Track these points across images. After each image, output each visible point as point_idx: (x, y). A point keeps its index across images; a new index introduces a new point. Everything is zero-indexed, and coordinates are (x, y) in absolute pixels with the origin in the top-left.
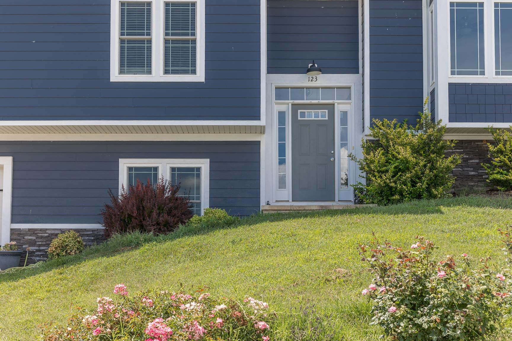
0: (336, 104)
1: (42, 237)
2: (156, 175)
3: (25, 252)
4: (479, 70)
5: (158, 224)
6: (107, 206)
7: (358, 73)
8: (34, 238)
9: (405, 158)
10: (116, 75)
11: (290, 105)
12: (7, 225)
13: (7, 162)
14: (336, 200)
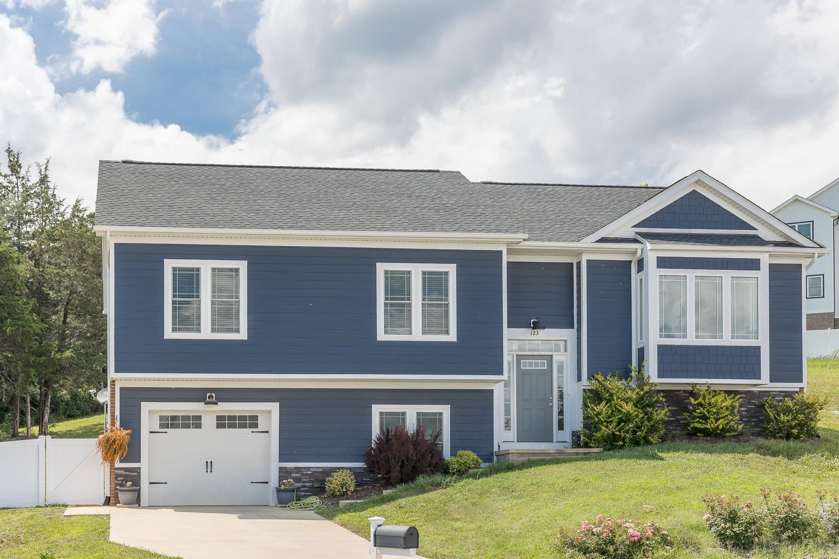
0: (554, 356)
1: (306, 475)
2: (404, 420)
3: (295, 488)
4: (682, 334)
7: (573, 328)
8: (299, 475)
9: (628, 411)
10: (382, 336)
11: (515, 356)
12: (275, 464)
13: (274, 408)
14: (555, 440)
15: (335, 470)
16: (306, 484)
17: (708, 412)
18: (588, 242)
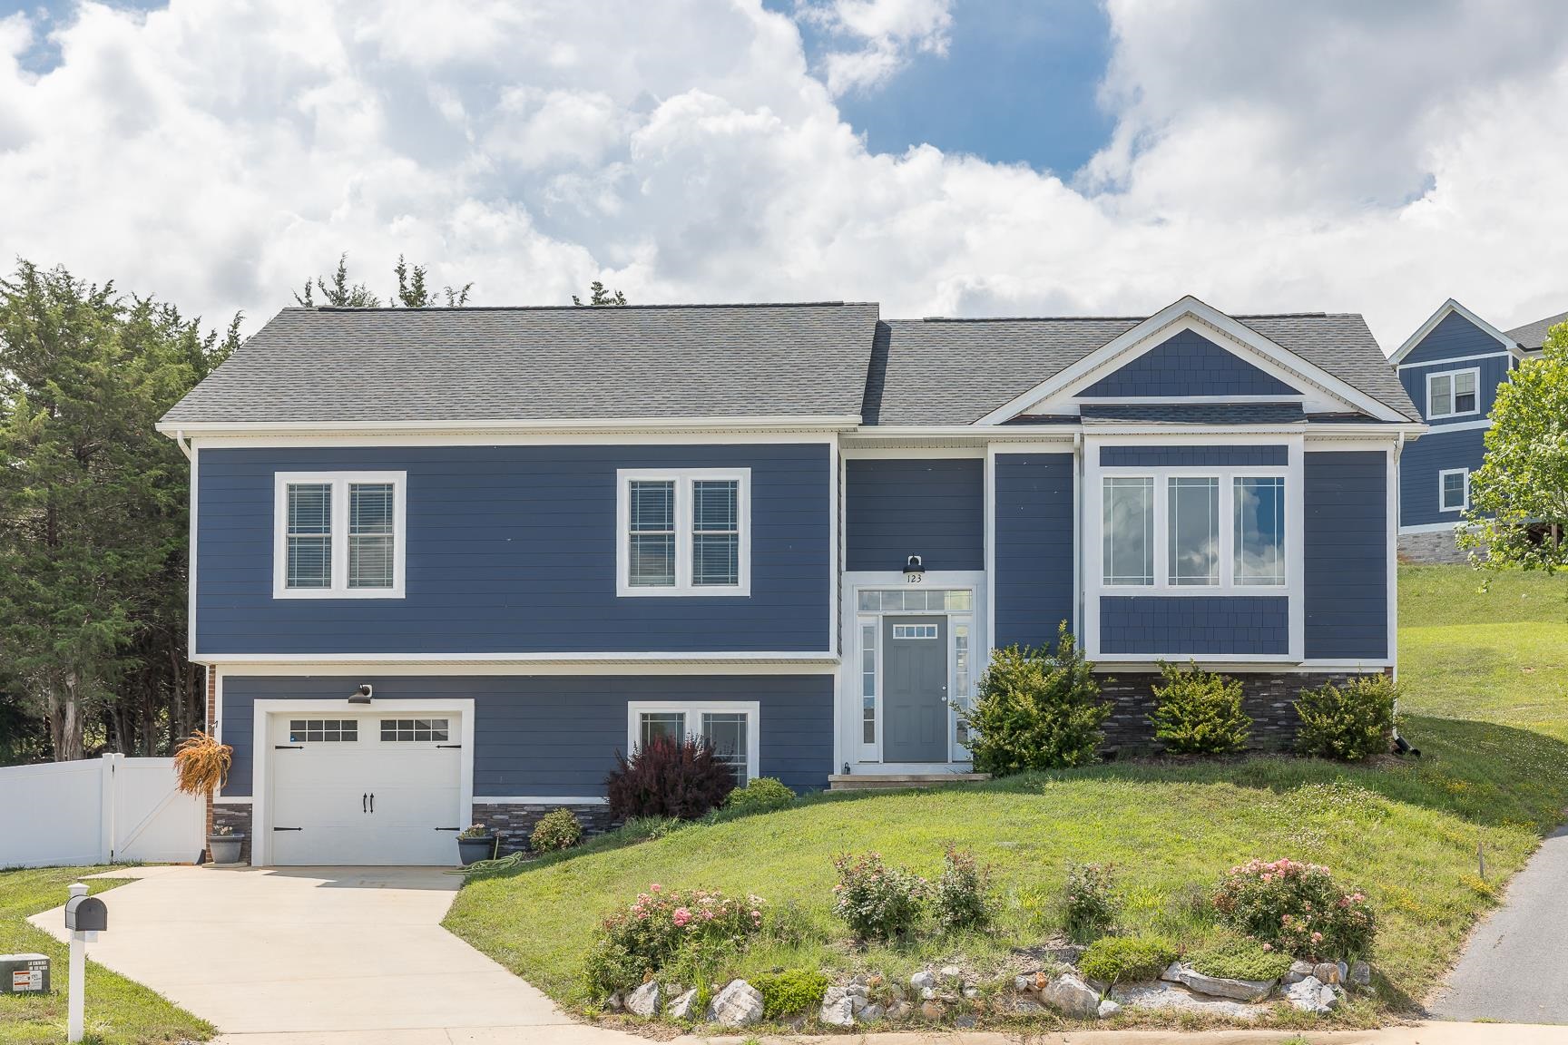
0: (949, 616)
1: (518, 816)
2: (681, 726)
3: (495, 838)
4: (1145, 577)
5: (685, 802)
6: (613, 774)
7: (979, 570)
8: (506, 817)
9: (1026, 710)
10: (625, 588)
11: (881, 617)
12: (467, 799)
13: (467, 707)
14: (950, 761)
15: (549, 809)
16: (518, 832)
17: (1182, 710)
18: (987, 426)
